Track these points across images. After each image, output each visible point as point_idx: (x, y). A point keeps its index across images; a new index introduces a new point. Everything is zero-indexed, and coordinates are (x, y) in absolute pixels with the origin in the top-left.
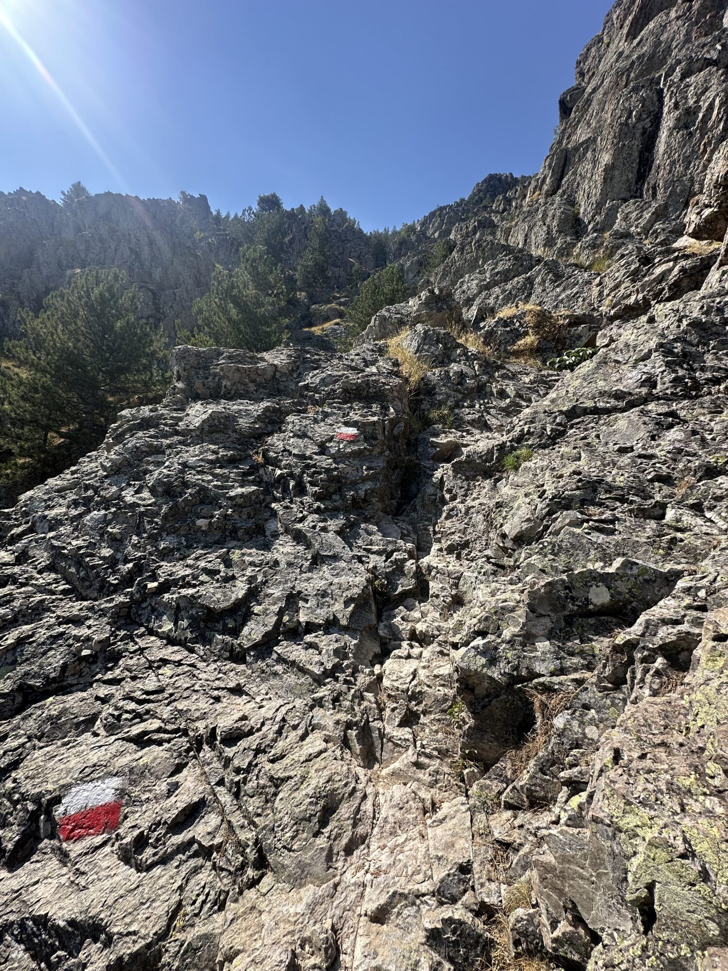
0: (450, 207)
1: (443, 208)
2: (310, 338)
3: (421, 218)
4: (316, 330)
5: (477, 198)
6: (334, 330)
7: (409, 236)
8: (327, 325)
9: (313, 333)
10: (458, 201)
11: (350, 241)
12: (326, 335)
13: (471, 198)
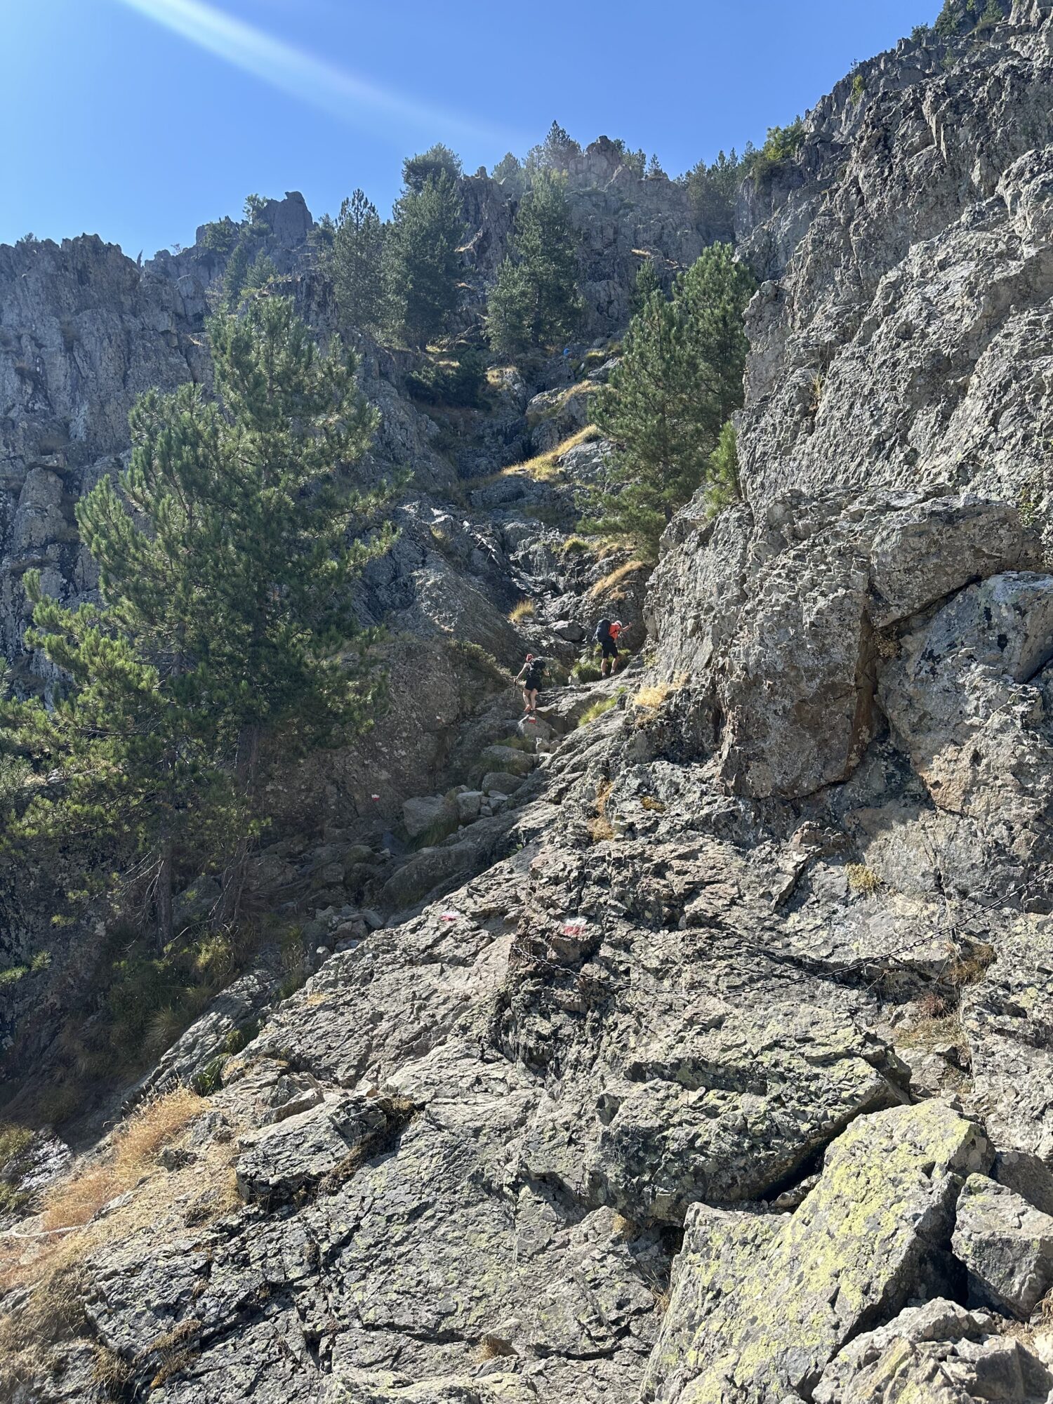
0: (889, 57)
1: (873, 63)
2: (520, 494)
3: (815, 106)
4: (538, 468)
5: (960, 15)
6: (584, 458)
7: (787, 155)
8: (569, 447)
9: (525, 479)
10: (909, 36)
11: (630, 207)
12: (565, 477)
13: (943, 22)
